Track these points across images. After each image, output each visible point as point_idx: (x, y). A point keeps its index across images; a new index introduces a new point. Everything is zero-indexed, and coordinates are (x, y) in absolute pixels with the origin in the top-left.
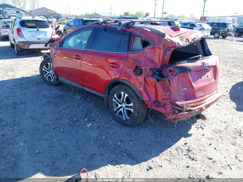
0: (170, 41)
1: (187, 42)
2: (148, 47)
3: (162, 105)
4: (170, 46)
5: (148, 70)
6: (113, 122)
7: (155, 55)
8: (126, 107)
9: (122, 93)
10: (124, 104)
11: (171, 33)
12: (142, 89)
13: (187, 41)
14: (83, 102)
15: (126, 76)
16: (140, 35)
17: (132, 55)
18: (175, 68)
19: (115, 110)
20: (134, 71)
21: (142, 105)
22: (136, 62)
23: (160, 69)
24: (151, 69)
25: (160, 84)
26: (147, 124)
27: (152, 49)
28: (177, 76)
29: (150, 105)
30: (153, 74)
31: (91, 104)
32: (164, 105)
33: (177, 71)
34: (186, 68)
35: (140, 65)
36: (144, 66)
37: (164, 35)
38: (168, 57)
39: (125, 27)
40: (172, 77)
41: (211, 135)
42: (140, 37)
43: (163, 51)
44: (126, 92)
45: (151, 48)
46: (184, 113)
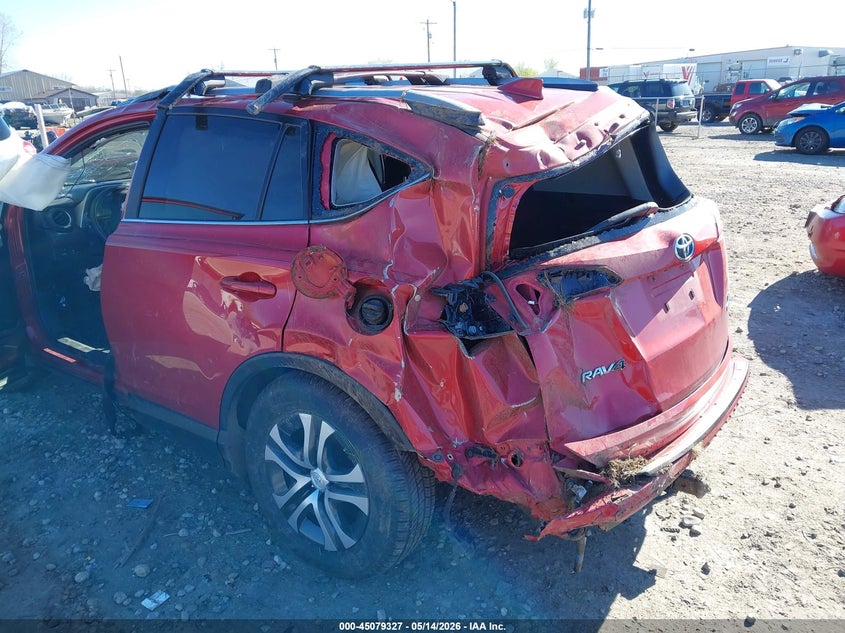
0: (506, 149)
1: (585, 149)
2: (406, 186)
3: (507, 463)
4: (508, 171)
5: (417, 298)
6: (276, 565)
7: (443, 223)
8: (333, 486)
9: (306, 419)
10: (318, 472)
11: (505, 112)
12: (398, 395)
13: (584, 141)
14: (135, 464)
15: (313, 339)
16: (360, 129)
17: (334, 228)
18: (542, 276)
19: (281, 501)
20: (350, 312)
21: (407, 473)
22: (355, 267)
23: (475, 286)
24: (431, 292)
25: (485, 361)
26: (441, 546)
27: (427, 192)
28: (559, 313)
29: (446, 472)
30: (444, 316)
31: (175, 469)
32: (514, 460)
33: (554, 289)
34: (595, 272)
35: (374, 277)
36: (393, 280)
37: (472, 122)
38: (505, 226)
39: (286, 98)
40: (537, 320)
41: (739, 567)
42: (362, 139)
43: (478, 201)
44: (321, 413)
45: (418, 191)
46: (616, 495)
